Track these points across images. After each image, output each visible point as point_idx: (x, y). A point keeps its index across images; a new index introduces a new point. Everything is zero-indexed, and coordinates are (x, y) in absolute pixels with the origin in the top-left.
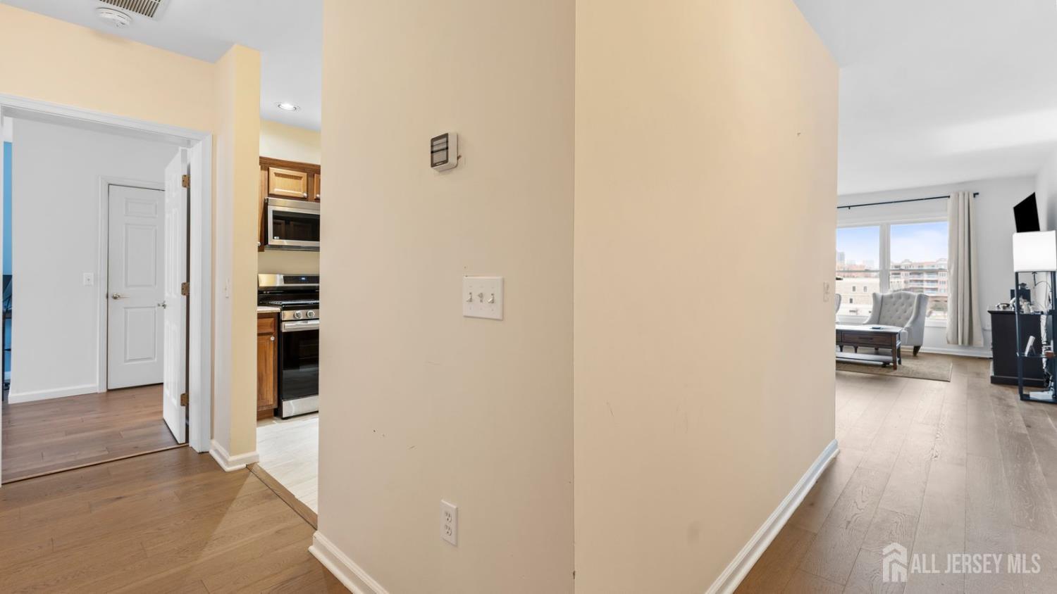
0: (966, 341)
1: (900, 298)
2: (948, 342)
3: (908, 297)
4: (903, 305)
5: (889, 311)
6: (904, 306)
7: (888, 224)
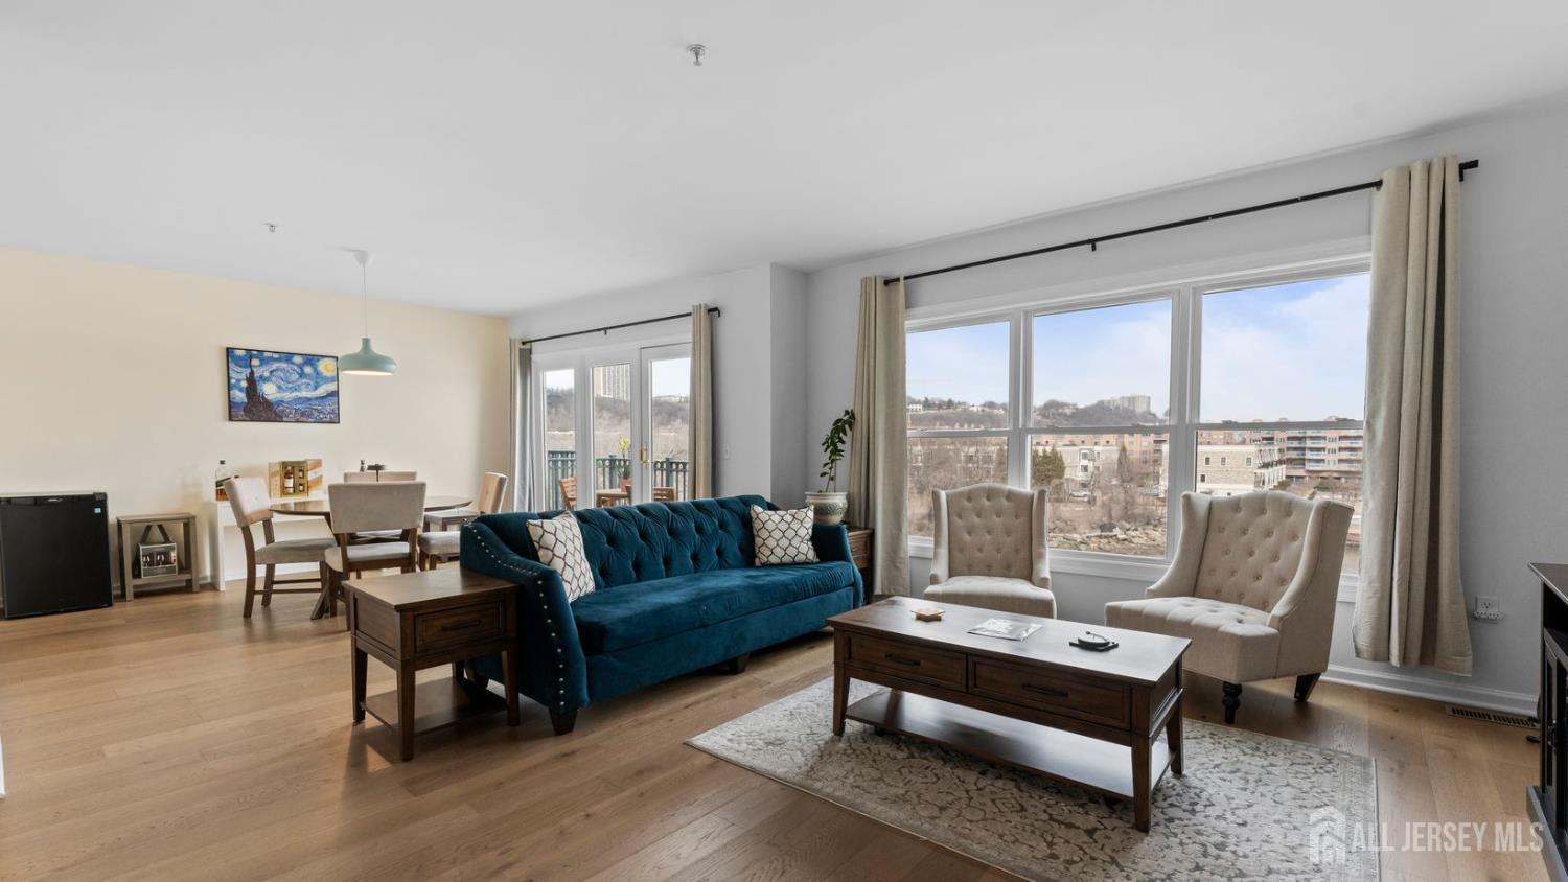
0: (1415, 655)
1: (1262, 511)
2: (1358, 653)
3: (1287, 508)
4: (1269, 534)
5: (1227, 552)
6: (1272, 540)
7: (1197, 292)
